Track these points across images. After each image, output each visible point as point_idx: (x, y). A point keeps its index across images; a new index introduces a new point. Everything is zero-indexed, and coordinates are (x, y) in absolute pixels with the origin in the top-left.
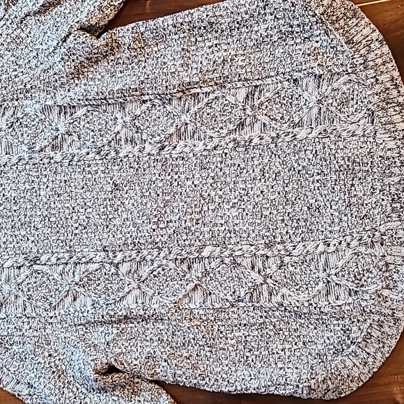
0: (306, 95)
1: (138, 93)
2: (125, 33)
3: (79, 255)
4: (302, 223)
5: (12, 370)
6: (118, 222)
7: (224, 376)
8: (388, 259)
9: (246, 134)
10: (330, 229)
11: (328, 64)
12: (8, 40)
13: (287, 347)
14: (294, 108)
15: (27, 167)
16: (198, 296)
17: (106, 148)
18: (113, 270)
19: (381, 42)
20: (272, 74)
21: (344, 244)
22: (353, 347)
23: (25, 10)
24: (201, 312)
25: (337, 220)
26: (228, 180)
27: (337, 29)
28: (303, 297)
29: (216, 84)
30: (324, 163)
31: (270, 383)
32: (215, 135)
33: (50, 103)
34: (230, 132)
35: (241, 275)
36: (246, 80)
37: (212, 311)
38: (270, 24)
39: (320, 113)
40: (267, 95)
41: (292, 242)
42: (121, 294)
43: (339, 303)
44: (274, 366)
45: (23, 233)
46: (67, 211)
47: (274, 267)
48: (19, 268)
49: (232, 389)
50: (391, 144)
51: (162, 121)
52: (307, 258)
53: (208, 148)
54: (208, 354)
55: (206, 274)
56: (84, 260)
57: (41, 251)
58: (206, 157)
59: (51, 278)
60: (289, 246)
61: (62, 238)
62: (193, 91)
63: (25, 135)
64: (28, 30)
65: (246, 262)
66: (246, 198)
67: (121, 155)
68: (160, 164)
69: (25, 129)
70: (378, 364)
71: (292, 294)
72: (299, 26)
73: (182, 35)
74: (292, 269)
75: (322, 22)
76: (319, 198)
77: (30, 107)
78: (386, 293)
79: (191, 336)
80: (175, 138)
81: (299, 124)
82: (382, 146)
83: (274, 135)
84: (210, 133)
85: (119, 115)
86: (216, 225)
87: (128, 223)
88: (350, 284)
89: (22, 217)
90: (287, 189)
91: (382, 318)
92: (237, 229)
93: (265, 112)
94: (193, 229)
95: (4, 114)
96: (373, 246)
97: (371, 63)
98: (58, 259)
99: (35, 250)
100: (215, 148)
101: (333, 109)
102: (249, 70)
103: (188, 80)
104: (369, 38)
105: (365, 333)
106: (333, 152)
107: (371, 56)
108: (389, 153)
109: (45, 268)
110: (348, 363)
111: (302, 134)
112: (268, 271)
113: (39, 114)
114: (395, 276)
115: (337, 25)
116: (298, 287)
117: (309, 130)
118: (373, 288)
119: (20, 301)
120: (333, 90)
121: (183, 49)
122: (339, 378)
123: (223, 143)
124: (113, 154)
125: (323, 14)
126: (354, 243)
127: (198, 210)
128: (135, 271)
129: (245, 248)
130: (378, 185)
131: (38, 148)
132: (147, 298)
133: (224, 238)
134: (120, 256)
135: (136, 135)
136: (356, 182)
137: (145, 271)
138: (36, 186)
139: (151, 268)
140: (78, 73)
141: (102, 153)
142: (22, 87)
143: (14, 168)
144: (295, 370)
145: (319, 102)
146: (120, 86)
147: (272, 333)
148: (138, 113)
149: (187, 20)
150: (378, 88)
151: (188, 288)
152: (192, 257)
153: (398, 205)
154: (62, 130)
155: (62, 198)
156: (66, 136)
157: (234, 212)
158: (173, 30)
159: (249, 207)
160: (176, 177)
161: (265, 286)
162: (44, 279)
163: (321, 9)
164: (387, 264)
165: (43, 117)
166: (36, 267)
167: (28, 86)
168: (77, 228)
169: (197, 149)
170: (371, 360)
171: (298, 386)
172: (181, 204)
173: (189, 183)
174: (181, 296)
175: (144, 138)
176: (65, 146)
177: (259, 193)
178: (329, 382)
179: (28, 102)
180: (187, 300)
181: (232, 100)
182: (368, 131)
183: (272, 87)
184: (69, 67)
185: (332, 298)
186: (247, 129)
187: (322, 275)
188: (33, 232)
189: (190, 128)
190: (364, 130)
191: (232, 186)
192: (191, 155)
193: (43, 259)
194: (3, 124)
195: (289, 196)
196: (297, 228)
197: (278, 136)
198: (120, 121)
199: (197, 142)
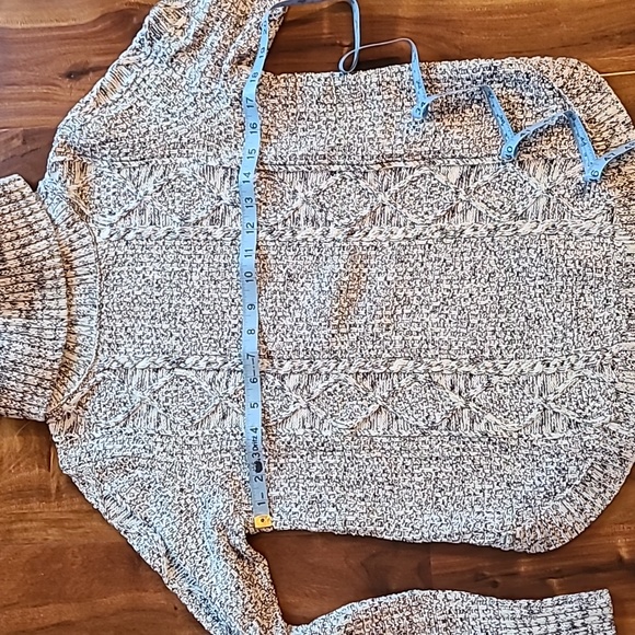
0: (532, 181)
1: (326, 162)
3: (236, 360)
4: (517, 337)
5: (128, 499)
6: (287, 322)
7: (407, 521)
8: (619, 386)
9: (456, 223)
10: (551, 345)
11: (563, 147)
12: (157, 82)
13: (488, 487)
14: (517, 196)
15: (178, 243)
16: (382, 420)
17: (280, 227)
18: (277, 383)
19: (627, 125)
20: (495, 152)
21: (567, 365)
22: (568, 491)
23: (176, 46)
24: (385, 440)
25: (560, 336)
26: (430, 278)
27: (578, 105)
28: (512, 426)
29: (424, 159)
30: (550, 265)
31: (465, 530)
32: (419, 221)
33: (213, 163)
34: (437, 219)
35: (437, 397)
36: (461, 157)
37: (397, 440)
39: (548, 205)
40: (486, 177)
41: (503, 358)
42: (284, 415)
43: (555, 436)
44: (470, 510)
45: (165, 326)
46: (225, 304)
47: (479, 389)
48: (156, 370)
49: (417, 537)
50: (632, 249)
51: (353, 200)
52: (521, 379)
53: (409, 236)
54: (388, 494)
55: (394, 392)
57: (187, 352)
58: (405, 247)
59: (197, 387)
60: (500, 364)
61: (215, 337)
62: (394, 165)
63: (177, 202)
64: (182, 70)
65: (445, 381)
66: (450, 302)
67: (298, 237)
68: (346, 252)
69: (177, 195)
70: (597, 512)
71: (498, 422)
72: (532, 98)
73: (386, 97)
74: (501, 391)
75: (560, 96)
76: (541, 307)
77: (187, 167)
78: (614, 427)
79: (369, 470)
80: (367, 222)
81: (523, 216)
82: (621, 250)
83: (491, 227)
84: (412, 218)
85: (299, 188)
86: (410, 333)
87: (301, 324)
88: (570, 413)
89: (166, 306)
90: (501, 294)
91: (606, 458)
92: (437, 339)
93: (481, 198)
94: (381, 336)
95: (151, 173)
96: (601, 370)
98: (209, 364)
99: (179, 349)
100: (417, 237)
101: (565, 201)
102: (466, 146)
103: (389, 151)
104: (614, 119)
105: (584, 474)
106: (562, 252)
107: (615, 141)
108: (628, 259)
109: (190, 374)
110: (562, 510)
111: (525, 228)
112: (472, 392)
113: (198, 176)
114: (627, 407)
115: (577, 100)
116: (506, 414)
117: (534, 224)
118: (599, 421)
119: (153, 414)
120: (566, 178)
121: (386, 114)
122: (550, 526)
123: (427, 231)
124: (288, 235)
125: (562, 87)
126: (580, 364)
127: (389, 313)
128: (305, 387)
129: (445, 362)
130: (613, 297)
131: (193, 220)
132: (317, 421)
133: (420, 349)
134: (287, 366)
135: (319, 214)
136: (587, 291)
137: (317, 387)
138: (187, 268)
139: (326, 383)
141: (275, 233)
142: (177, 140)
143: (161, 243)
144: (497, 516)
145: (549, 191)
146: (304, 151)
147: (469, 470)
148: (324, 186)
149: (395, 79)
150: (620, 180)
151: (371, 409)
152: (378, 371)
154: (227, 200)
155: (219, 286)
156: (231, 208)
157: (434, 318)
158: (377, 89)
159: (454, 313)
160: (365, 270)
161: (466, 411)
162: (189, 388)
163: (561, 82)
164: (617, 393)
165: (202, 180)
166: (178, 372)
167: (185, 140)
168: (236, 326)
169: (395, 237)
170: (588, 506)
171: (500, 534)
172: (369, 304)
173: (381, 279)
174: (360, 419)
175: (329, 218)
176: (228, 220)
177: (467, 296)
178: (538, 531)
179: (183, 160)
180: (367, 425)
181: (442, 179)
182: (606, 231)
183: (492, 169)
185: (547, 429)
186: (458, 216)
187: (538, 400)
188: (179, 326)
189: (387, 210)
190: (601, 229)
191: (434, 285)
192: (386, 244)
193: (190, 361)
194: (149, 186)
195: (504, 303)
196: (510, 342)
197: (496, 229)
198: (300, 195)
199: (395, 229)
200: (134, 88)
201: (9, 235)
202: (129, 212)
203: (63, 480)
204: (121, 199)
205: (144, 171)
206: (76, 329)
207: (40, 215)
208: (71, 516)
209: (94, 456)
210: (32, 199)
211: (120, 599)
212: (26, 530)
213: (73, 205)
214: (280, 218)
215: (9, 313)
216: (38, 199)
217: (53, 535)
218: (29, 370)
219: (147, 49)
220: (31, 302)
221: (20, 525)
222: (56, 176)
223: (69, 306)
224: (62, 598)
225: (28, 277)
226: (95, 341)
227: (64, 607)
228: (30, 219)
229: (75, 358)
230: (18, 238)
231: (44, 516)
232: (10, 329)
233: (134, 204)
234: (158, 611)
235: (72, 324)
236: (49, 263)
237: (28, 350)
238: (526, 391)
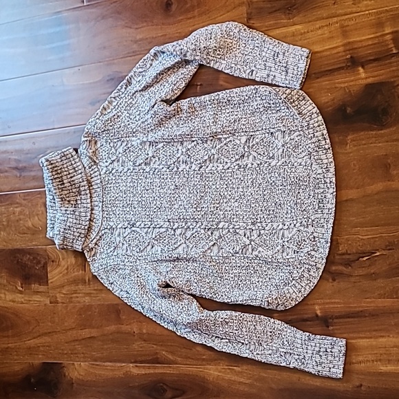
0: (276, 141)
1: (189, 137)
2: (184, 103)
3: (156, 223)
4: (271, 212)
5: (119, 283)
6: (176, 206)
7: (226, 294)
8: (315, 234)
9: (245, 161)
10: (286, 216)
11: (289, 125)
13: (261, 280)
14: (271, 149)
15: (132, 174)
16: (215, 249)
17: (173, 165)
18: (173, 232)
19: (317, 114)
20: (260, 129)
21: (292, 225)
22: (294, 282)
23: (135, 89)
24: (216, 258)
25: (289, 212)
26: (234, 186)
27: (293, 107)
28: (270, 253)
29: (230, 133)
30: (284, 180)
32: (229, 161)
33: (145, 139)
35: (238, 239)
36: (246, 132)
37: (222, 258)
38: (259, 102)
39: (283, 152)
40: (257, 140)
41: (265, 222)
42: (176, 246)
43: (288, 257)
45: (128, 210)
46: (151, 199)
47: (256, 236)
48: (125, 228)
49: (229, 301)
50: (320, 171)
51: (201, 153)
52: (273, 232)
53: (225, 168)
54: (219, 282)
55: (220, 237)
56: (158, 226)
57: (136, 220)
58: (223, 173)
60: (264, 225)
61: (148, 214)
62: (218, 137)
63: (132, 157)
65: (241, 232)
66: (243, 197)
67: (180, 170)
68: (199, 176)
69: (132, 153)
70: (307, 293)
71: (264, 251)
72: (273, 104)
74: (265, 237)
75: (285, 102)
76: (281, 199)
77: (135, 141)
78: (313, 253)
79: (211, 271)
80: (208, 162)
81: (272, 158)
82: (315, 172)
83: (259, 163)
85: (180, 148)
86: (226, 211)
87: (181, 207)
88: (294, 247)
89: (128, 201)
90: (264, 193)
91: (310, 267)
92: (237, 213)
93: (255, 150)
94: (214, 212)
95: (121, 144)
96: (307, 227)
97: (312, 126)
98: (145, 225)
99: (133, 219)
100: (228, 168)
101: (290, 150)
102: (247, 127)
103: (215, 131)
104: (311, 112)
105: (300, 274)
106: (289, 174)
107: (312, 122)
108: (318, 176)
109: (138, 230)
110: (291, 291)
111: (273, 163)
112: (252, 238)
113: (139, 146)
114: (318, 244)
115: (294, 104)
116: (268, 247)
117: (277, 161)
118: (306, 250)
119: (124, 247)
120: (291, 139)
121: (214, 114)
122: (285, 298)
124: (175, 169)
125: (285, 98)
126: (298, 225)
127: (218, 202)
128: (184, 234)
129: (241, 224)
130: (312, 193)
131: (138, 164)
132: (189, 249)
133: (231, 218)
134: (176, 225)
135: (188, 159)
136: (301, 191)
137: (189, 234)
138: (136, 185)
139: (192, 232)
140: (160, 124)
141: (170, 168)
142: (132, 130)
143: (125, 174)
145: (283, 146)
146: (180, 133)
147: (252, 272)
148: (189, 147)
149: (216, 98)
150: (314, 140)
151: (210, 244)
152: (213, 227)
153: (322, 205)
154: (150, 155)
155: (148, 192)
156: (152, 158)
157: (236, 204)
158: (209, 103)
159: (244, 202)
160: (207, 183)
161: (250, 246)
162: (137, 235)
163: (285, 96)
164: (314, 237)
165: (141, 147)
166: (133, 229)
168: (155, 209)
169: (219, 169)
170: (303, 289)
171: (262, 301)
172: (209, 198)
173: (214, 187)
174: (206, 249)
175: (192, 161)
176: (152, 164)
177: (250, 194)
178: (279, 300)
179: (134, 139)
180: (209, 251)
181: (238, 142)
182: (308, 163)
183: (260, 136)
184: (156, 121)
185: (285, 254)
186: (245, 158)
187: (280, 241)
188: (133, 209)
189: (216, 157)
190: (306, 163)
191: (236, 190)
192: (215, 172)
193: (138, 224)
194: (121, 150)
195: (265, 197)
196: (269, 215)
197: (261, 164)
198: (180, 151)
199: (219, 165)
200: (117, 107)
201: (65, 173)
202: (113, 161)
203: (91, 276)
204: (110, 156)
205: (119, 143)
206: (94, 212)
207: (78, 164)
208: (94, 292)
209: (104, 266)
210: (76, 157)
211: (113, 328)
212: (77, 297)
213: (91, 158)
214: (172, 162)
215: (67, 206)
216: (78, 157)
217: (87, 299)
218: (75, 230)
219: (123, 90)
220: (76, 201)
221: (75, 295)
222: (84, 146)
223: (91, 202)
224: (91, 327)
225: (74, 190)
226: (101, 217)
227: (93, 330)
228: (75, 166)
229: (93, 224)
230: (69, 174)
231: (84, 291)
232: (68, 212)
233: (115, 157)
234: (128, 333)
235: (92, 210)
236: (82, 184)
237: (75, 221)
238: (275, 237)
